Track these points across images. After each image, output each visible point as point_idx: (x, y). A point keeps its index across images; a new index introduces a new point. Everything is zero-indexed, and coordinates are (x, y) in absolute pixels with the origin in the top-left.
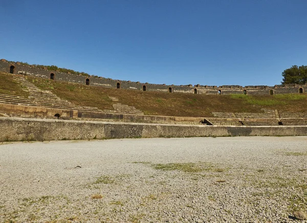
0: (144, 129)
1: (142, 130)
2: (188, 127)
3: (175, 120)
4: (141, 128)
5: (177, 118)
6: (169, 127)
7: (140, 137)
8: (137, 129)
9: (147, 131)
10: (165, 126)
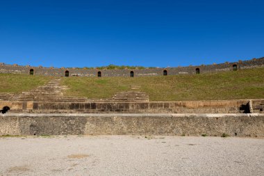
0: (88, 123)
1: (84, 124)
2: (182, 118)
3: (184, 106)
4: (84, 120)
5: (189, 104)
6: (138, 118)
7: (81, 133)
8: (76, 122)
9: (93, 126)
10: (131, 117)
